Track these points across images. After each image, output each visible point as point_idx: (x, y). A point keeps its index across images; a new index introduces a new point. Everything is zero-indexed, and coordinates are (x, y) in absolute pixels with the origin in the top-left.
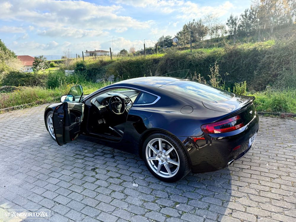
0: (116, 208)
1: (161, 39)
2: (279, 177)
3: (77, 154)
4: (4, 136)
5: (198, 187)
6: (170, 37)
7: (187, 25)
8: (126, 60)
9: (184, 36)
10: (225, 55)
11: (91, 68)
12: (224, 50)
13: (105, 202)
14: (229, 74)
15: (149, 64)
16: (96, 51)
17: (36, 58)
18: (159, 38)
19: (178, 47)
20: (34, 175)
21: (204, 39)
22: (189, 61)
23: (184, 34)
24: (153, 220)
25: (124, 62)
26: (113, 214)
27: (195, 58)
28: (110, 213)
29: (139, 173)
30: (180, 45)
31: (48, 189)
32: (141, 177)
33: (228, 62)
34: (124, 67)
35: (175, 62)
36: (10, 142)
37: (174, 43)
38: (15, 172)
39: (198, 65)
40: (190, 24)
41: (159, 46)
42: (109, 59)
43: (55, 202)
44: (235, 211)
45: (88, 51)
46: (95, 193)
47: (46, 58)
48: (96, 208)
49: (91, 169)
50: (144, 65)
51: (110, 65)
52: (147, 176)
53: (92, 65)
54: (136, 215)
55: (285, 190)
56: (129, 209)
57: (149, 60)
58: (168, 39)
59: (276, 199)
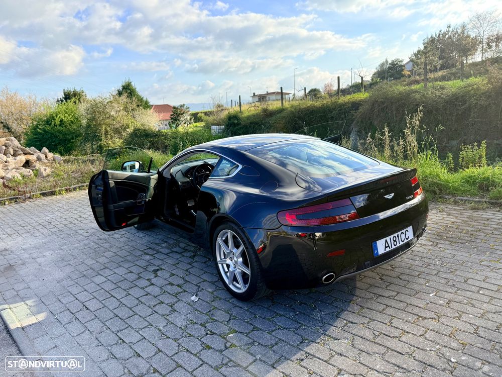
0: (148, 325)
1: (382, 65)
2: (437, 317)
3: (150, 248)
4: (80, 217)
5: (281, 313)
6: (400, 62)
7: (434, 36)
8: (305, 106)
9: (426, 58)
10: (487, 92)
11: (249, 122)
12: (486, 81)
13: (141, 315)
14: (443, 128)
15: (344, 111)
16: (268, 94)
17: (174, 108)
18: (379, 64)
19: (412, 78)
20: (82, 270)
21: (470, 62)
22: (414, 104)
23: (426, 53)
24: (183, 349)
25: (301, 111)
26: (140, 332)
27: (426, 98)
28: (137, 330)
29: (211, 282)
30: (417, 75)
31: (87, 289)
32: (211, 288)
33: (494, 104)
34: (300, 118)
35: (387, 106)
36: (82, 224)
37: (406, 72)
38: (65, 264)
39: (432, 112)
40: (441, 35)
41: (378, 77)
42: (278, 106)
43: (84, 306)
44: (312, 357)
45: (256, 94)
46: (136, 302)
47: (188, 108)
48: (125, 321)
49: (153, 269)
50: (334, 114)
51: (278, 115)
52: (219, 288)
53: (251, 117)
54: (168, 338)
55: (430, 341)
56: (164, 330)
57: (343, 105)
58: (396, 65)
59: (398, 352)
